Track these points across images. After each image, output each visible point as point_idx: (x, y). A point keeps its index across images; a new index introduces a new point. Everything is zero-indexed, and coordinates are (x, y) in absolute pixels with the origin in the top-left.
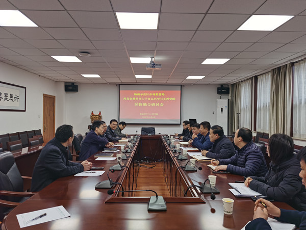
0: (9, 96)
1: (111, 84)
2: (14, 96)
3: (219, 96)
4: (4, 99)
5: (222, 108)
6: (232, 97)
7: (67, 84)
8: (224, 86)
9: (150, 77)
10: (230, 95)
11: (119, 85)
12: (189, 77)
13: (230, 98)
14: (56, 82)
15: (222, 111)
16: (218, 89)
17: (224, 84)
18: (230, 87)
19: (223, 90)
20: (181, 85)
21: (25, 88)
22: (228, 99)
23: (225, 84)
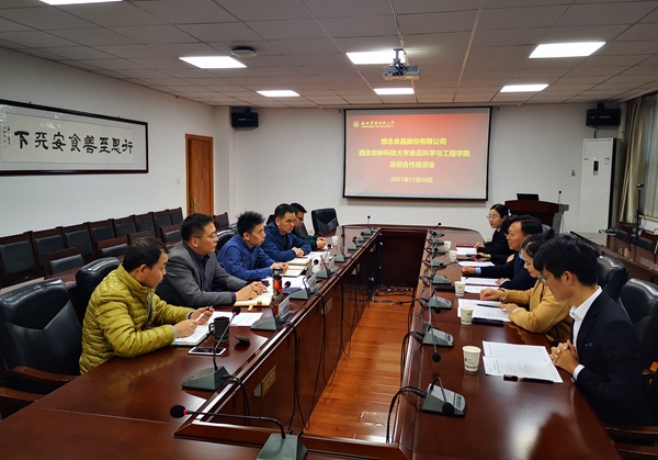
0: (110, 142)
1: (327, 109)
2: (122, 142)
3: (592, 130)
4: (99, 149)
5: (596, 163)
6: (626, 133)
7: (237, 111)
8: (607, 106)
9: (410, 91)
10: (621, 128)
11: (345, 110)
12: (507, 89)
13: (620, 136)
14: (215, 108)
15: (596, 168)
16: (590, 113)
17: (605, 101)
18: (623, 108)
19: (602, 116)
20: (491, 107)
21: (146, 124)
22: (615, 140)
23: (610, 101)
